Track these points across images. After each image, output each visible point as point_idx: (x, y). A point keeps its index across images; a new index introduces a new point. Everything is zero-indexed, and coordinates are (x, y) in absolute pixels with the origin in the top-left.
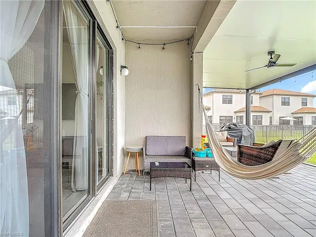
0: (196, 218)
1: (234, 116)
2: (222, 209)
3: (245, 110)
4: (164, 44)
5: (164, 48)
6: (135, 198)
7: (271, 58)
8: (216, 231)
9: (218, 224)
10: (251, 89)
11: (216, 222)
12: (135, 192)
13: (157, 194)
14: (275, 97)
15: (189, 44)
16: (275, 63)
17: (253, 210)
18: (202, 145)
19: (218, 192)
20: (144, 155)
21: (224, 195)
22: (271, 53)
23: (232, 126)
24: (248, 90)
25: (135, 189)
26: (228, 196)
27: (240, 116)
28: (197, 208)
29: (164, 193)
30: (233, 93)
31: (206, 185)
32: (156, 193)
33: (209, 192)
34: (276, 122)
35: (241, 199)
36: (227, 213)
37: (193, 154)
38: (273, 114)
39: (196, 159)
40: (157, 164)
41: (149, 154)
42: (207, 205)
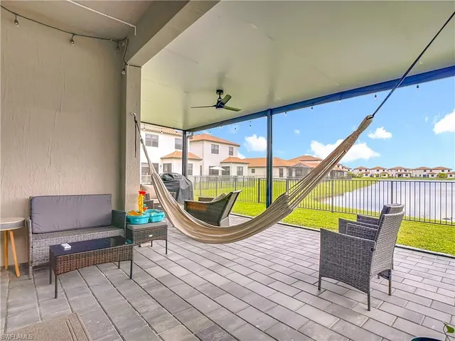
0: (155, 317)
1: (161, 163)
2: (183, 291)
3: (181, 157)
4: (74, 34)
5: (72, 40)
6: (25, 323)
7: (220, 98)
8: (188, 324)
9: (186, 313)
10: (189, 130)
11: (184, 312)
12: (20, 312)
13: (74, 301)
14: (205, 142)
15: (118, 48)
16: (224, 104)
17: (219, 281)
18: (140, 206)
19: (171, 270)
20: (31, 235)
21: (179, 272)
22: (220, 92)
23: (167, 177)
24: (185, 132)
25: (16, 305)
26: (185, 272)
27: (168, 164)
28: (150, 301)
29: (86, 296)
30: (160, 132)
31: (150, 263)
32: (70, 299)
33: (157, 272)
34: (206, 172)
35: (201, 271)
36: (192, 295)
37: (128, 220)
38: (203, 163)
39: (135, 227)
40: (67, 247)
41: (39, 231)
42: (163, 292)
